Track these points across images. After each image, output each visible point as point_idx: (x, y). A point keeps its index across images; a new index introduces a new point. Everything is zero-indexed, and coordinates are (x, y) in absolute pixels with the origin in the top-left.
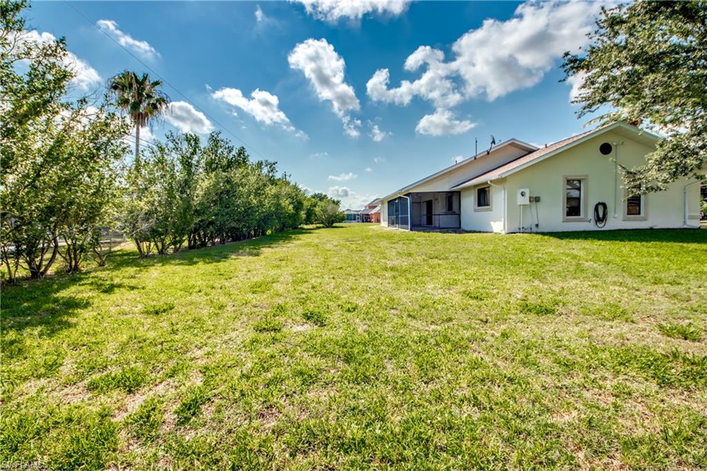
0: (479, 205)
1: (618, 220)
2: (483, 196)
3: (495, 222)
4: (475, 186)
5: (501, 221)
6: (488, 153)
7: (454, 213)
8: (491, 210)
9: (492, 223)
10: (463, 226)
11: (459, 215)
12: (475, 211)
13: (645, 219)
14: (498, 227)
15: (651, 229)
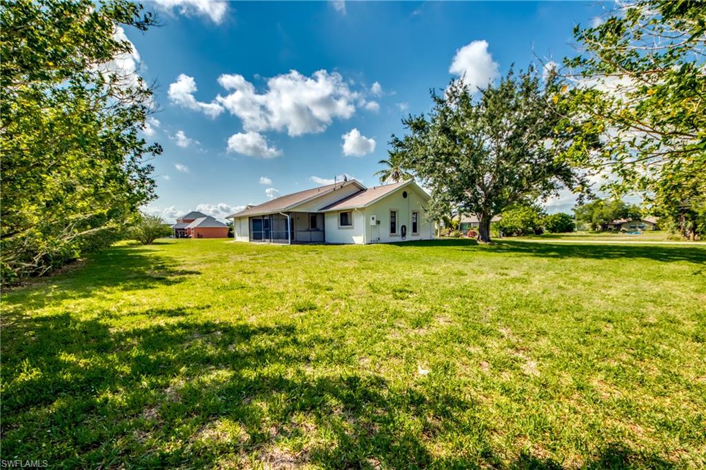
0: (342, 225)
1: (410, 236)
2: (345, 218)
3: (356, 236)
4: (338, 211)
5: (361, 235)
6: (342, 187)
7: (318, 230)
8: (353, 228)
9: (354, 238)
10: (327, 240)
11: (324, 231)
12: (339, 228)
13: (418, 235)
14: (359, 240)
15: (421, 240)
